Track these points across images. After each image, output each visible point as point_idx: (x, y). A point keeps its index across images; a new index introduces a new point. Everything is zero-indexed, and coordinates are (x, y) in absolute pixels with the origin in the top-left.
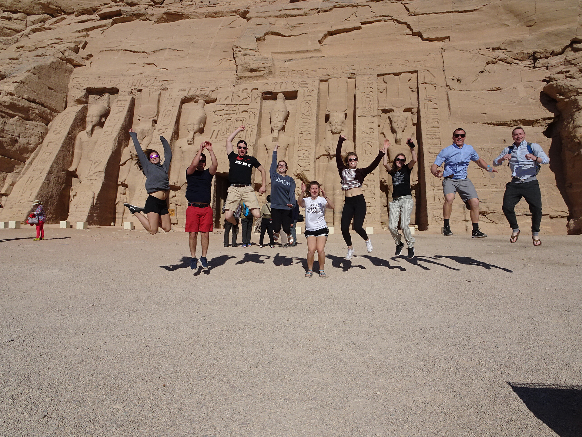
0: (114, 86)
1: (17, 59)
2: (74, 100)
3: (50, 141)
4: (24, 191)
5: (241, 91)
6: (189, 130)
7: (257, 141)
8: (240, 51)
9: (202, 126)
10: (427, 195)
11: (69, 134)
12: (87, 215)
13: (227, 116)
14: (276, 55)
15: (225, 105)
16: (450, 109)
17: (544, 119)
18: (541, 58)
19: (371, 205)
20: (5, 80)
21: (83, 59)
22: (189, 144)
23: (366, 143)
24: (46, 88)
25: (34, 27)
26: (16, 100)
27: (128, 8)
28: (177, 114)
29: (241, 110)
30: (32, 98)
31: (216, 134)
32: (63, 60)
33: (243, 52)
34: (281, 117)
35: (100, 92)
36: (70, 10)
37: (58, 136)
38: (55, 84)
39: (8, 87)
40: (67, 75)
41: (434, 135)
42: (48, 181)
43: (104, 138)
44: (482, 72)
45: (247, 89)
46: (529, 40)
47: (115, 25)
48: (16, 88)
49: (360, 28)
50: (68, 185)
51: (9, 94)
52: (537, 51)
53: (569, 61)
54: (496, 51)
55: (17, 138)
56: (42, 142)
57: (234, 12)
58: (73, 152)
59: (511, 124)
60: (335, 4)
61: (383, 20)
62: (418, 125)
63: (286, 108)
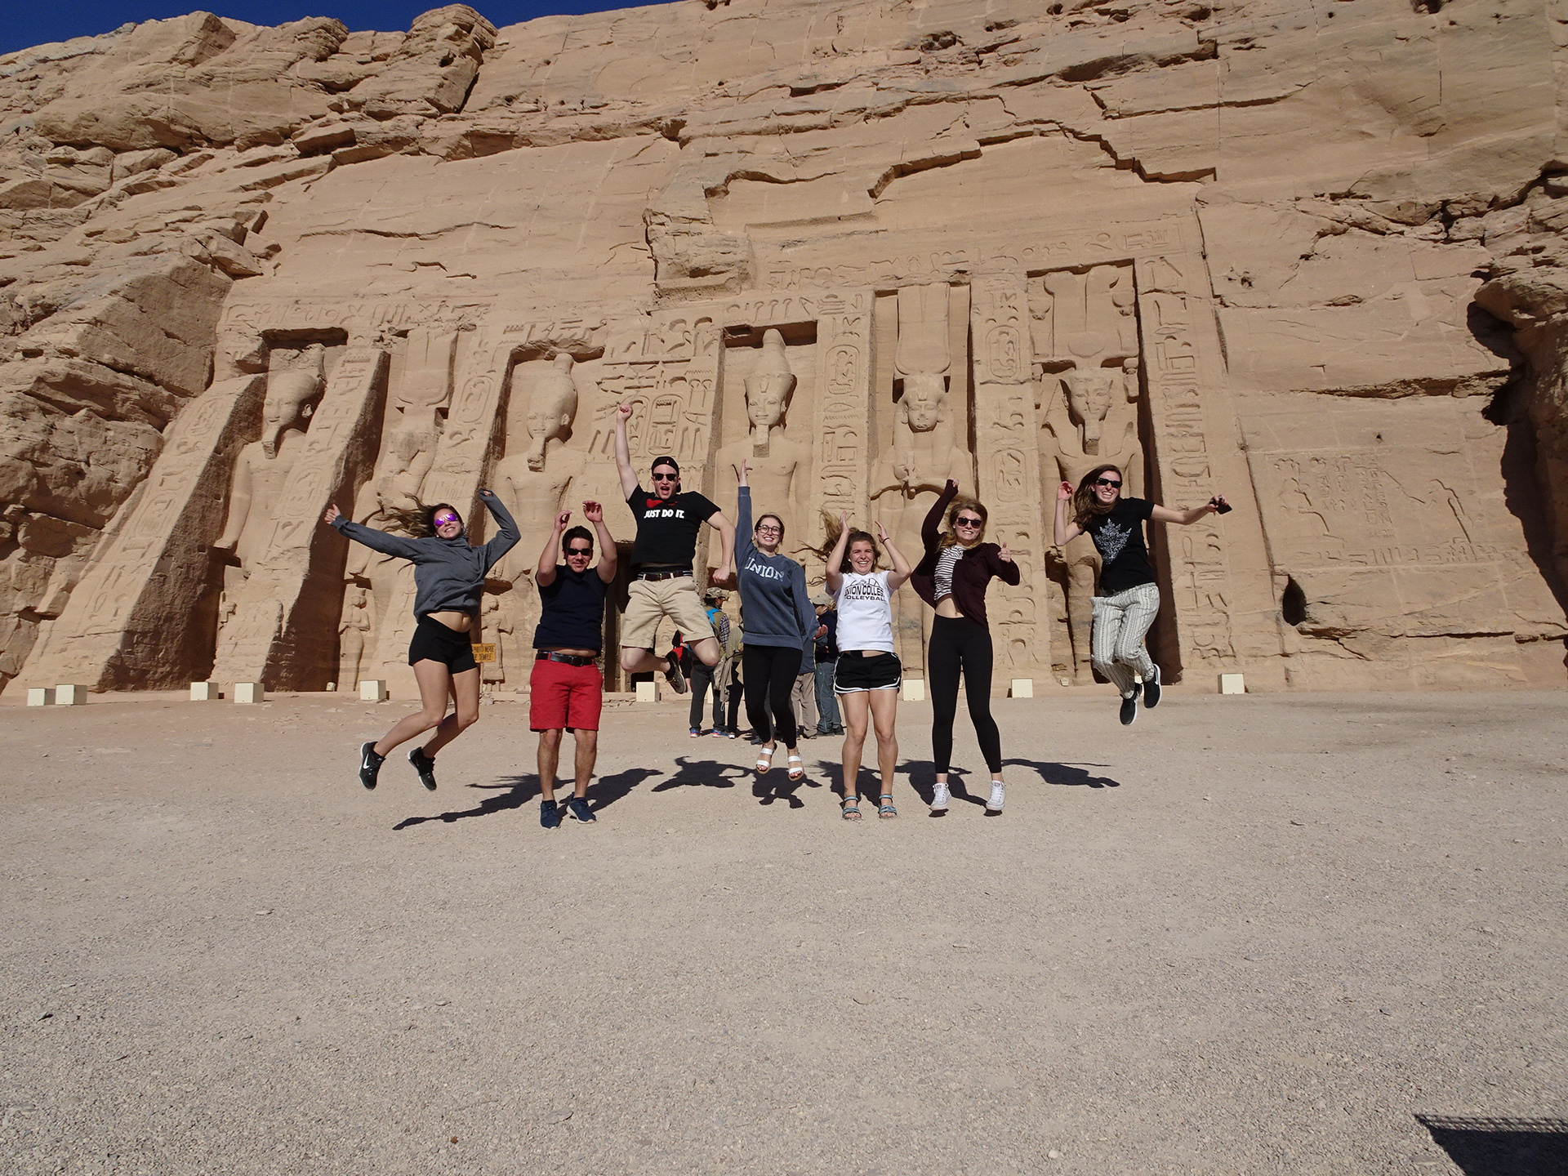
0: (337, 325)
1: (86, 263)
2: (233, 363)
3: (168, 471)
4: (99, 604)
5: (667, 327)
6: (533, 433)
7: (711, 456)
8: (663, 224)
9: (566, 420)
10: (1175, 586)
11: (217, 450)
12: (264, 664)
13: (633, 392)
14: (757, 230)
15: (627, 365)
16: (1225, 357)
17: (1483, 376)
18: (1463, 216)
19: (1024, 618)
20: (54, 317)
21: (256, 259)
22: (532, 469)
23: (1005, 454)
24: (159, 334)
25: (132, 180)
26: (81, 368)
27: (372, 126)
28: (501, 393)
29: (668, 376)
30: (122, 361)
31: (604, 441)
32: (206, 262)
33: (671, 226)
34: (776, 392)
35: (299, 340)
36: (224, 134)
37: (189, 457)
38: (182, 323)
39: (61, 336)
40: (213, 299)
41: (1187, 426)
42: (161, 576)
43: (310, 459)
44: (1306, 257)
45: (683, 321)
46: (1429, 172)
47: (339, 168)
48: (82, 337)
49: (976, 155)
50: (215, 585)
51: (64, 353)
52: (1453, 197)
53: (1540, 223)
54: (1341, 201)
55: (83, 465)
56: (146, 476)
57: (646, 125)
58: (227, 498)
59: (1394, 391)
60: (910, 96)
61: (1036, 132)
62: (1142, 401)
63: (788, 367)
